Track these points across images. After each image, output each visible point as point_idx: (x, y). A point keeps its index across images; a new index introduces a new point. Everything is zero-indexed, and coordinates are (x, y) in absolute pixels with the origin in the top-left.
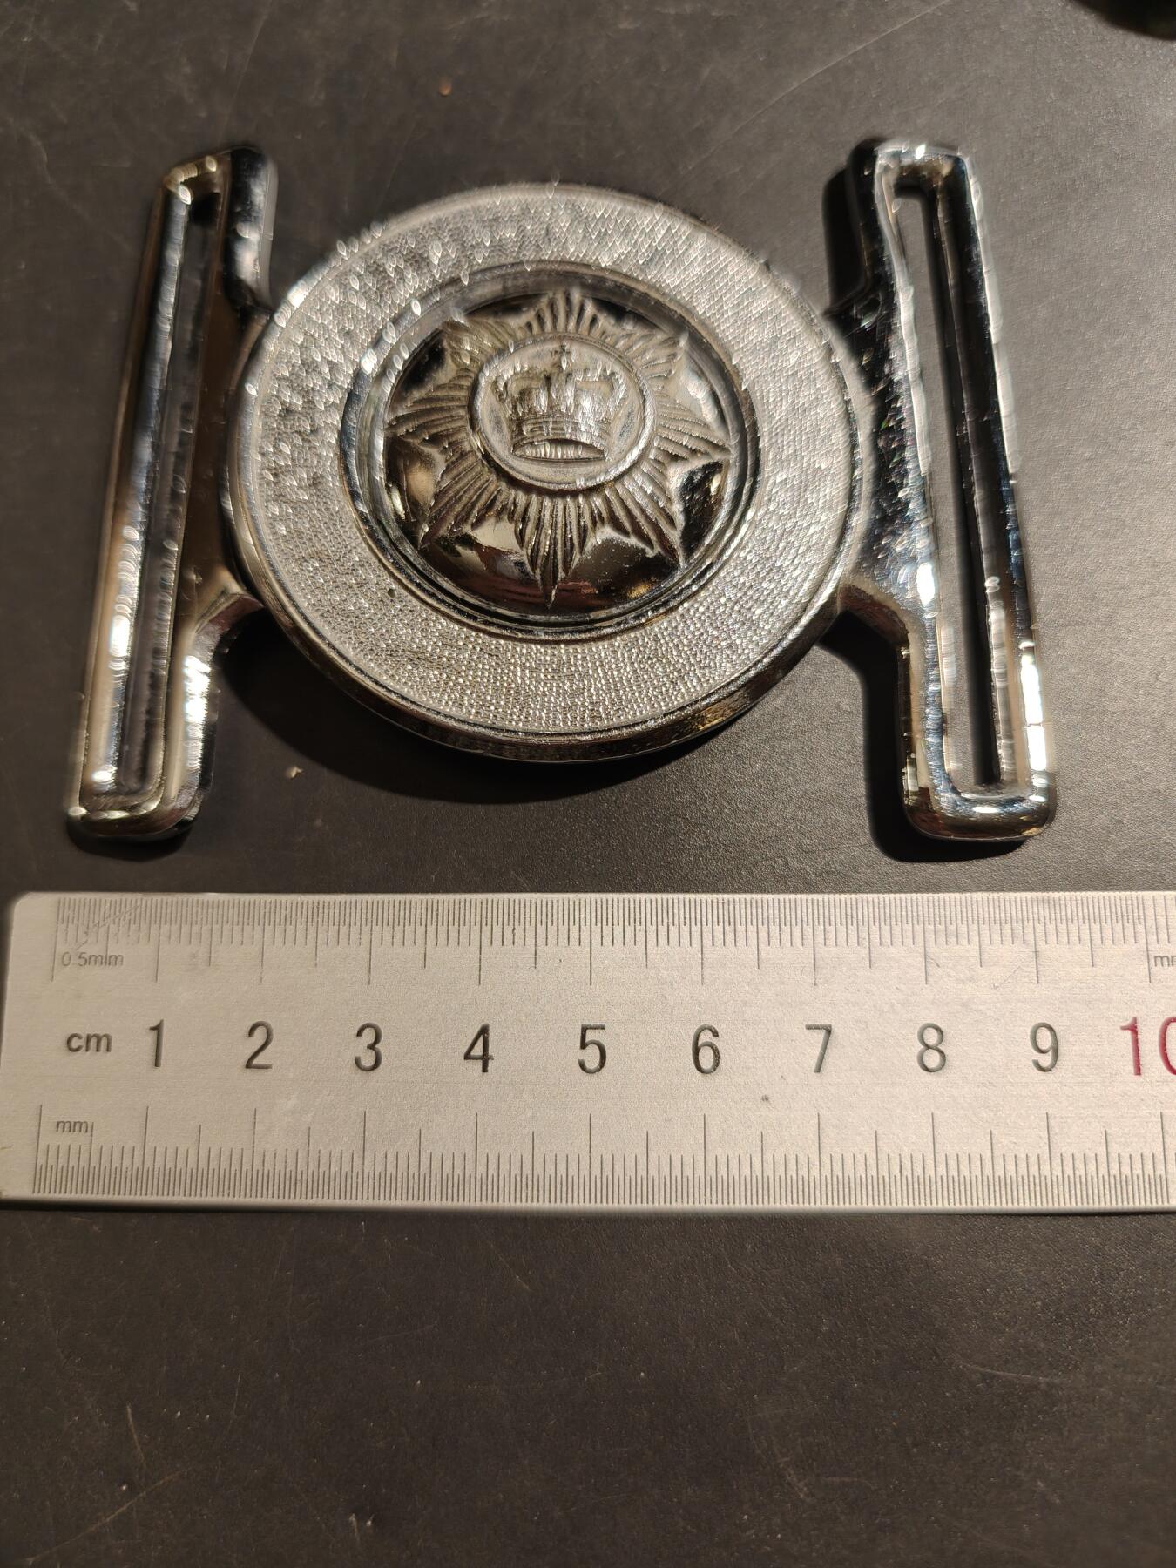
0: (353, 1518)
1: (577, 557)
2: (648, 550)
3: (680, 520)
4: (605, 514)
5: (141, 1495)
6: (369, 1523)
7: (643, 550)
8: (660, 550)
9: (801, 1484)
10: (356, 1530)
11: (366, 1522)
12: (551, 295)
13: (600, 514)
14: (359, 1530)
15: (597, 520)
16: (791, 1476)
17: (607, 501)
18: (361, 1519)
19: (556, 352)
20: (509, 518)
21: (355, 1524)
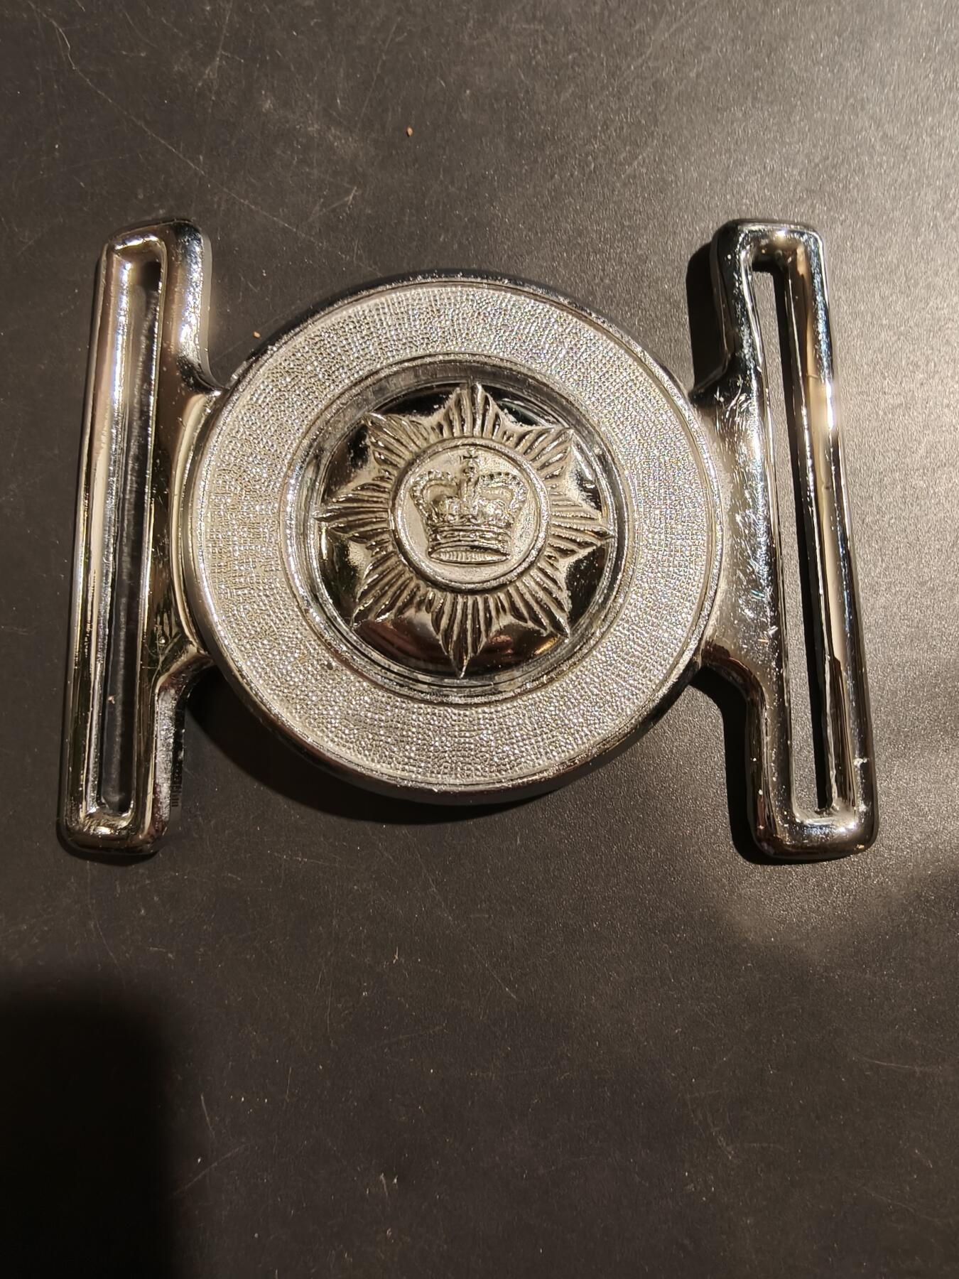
0: (382, 1177)
1: (484, 640)
2: (542, 631)
3: (568, 605)
4: (506, 605)
5: (213, 1165)
6: (395, 1181)
7: (539, 631)
8: (552, 630)
9: (730, 1149)
10: (385, 1186)
11: (393, 1180)
12: (459, 392)
13: (503, 606)
14: (388, 1187)
15: (500, 609)
16: (721, 1141)
17: (509, 595)
18: (389, 1178)
19: (465, 457)
20: (426, 609)
21: (384, 1182)
